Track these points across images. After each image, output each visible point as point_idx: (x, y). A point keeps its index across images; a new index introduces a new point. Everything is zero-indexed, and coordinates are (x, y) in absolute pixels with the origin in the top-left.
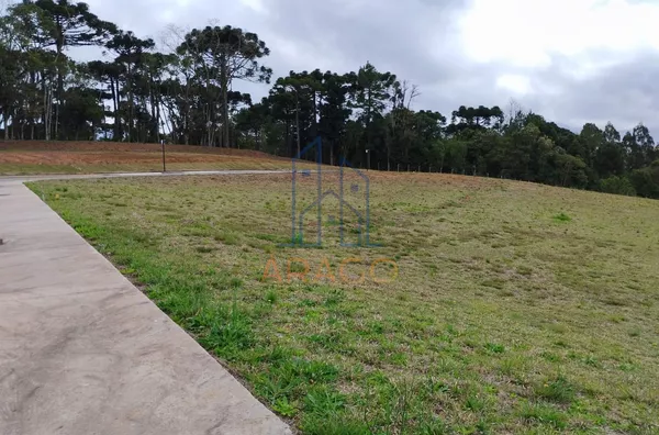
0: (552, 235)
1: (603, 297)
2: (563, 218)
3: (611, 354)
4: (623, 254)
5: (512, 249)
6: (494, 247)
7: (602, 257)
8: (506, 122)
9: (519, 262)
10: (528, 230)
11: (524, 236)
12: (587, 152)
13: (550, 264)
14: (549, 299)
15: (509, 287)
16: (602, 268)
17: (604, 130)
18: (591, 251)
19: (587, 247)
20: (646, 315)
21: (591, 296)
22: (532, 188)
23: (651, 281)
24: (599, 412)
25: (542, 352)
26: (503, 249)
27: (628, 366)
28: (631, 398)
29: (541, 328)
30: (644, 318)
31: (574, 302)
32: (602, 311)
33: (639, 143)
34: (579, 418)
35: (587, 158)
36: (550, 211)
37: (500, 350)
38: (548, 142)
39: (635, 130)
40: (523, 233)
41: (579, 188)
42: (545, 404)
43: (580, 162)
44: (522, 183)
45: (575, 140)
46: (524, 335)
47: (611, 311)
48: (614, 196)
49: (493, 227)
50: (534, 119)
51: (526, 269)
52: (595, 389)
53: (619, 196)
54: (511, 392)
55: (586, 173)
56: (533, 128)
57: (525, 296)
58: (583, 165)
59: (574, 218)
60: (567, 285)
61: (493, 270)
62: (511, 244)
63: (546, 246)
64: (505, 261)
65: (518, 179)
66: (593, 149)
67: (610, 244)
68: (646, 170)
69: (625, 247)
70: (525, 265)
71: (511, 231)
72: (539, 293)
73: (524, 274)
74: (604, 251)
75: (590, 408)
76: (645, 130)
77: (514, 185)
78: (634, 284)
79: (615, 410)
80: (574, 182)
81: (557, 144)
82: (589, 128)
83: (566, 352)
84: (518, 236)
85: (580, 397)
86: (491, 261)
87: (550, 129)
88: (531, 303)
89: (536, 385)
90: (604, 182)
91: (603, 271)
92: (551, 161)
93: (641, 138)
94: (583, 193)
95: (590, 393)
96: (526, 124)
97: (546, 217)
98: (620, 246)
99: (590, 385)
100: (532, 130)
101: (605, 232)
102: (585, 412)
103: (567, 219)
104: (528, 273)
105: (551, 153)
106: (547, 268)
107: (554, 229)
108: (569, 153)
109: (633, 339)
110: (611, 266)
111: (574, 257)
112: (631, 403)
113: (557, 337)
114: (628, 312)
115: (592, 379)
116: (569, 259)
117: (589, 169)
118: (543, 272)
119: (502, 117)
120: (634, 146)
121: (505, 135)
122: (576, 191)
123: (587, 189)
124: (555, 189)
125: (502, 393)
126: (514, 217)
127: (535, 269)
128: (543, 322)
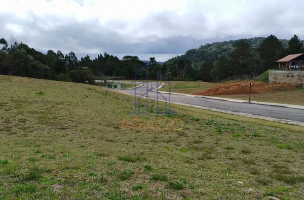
0: (36, 102)
1: (59, 126)
2: (41, 93)
3: (61, 151)
4: (67, 107)
5: (15, 111)
6: (6, 110)
7: (58, 109)
8: (9, 47)
9: (20, 116)
10: (24, 100)
11: (21, 103)
12: (50, 63)
13: (35, 116)
14: (35, 132)
15: (14, 129)
16: (59, 114)
17: (57, 53)
18: (54, 107)
19: (53, 106)
20: (76, 131)
21: (54, 127)
22: (25, 80)
23: (78, 117)
24: (52, 178)
25: (28, 158)
26: (11, 111)
27: (67, 154)
28: (67, 168)
29: (29, 146)
30: (75, 132)
31: (46, 131)
32: (58, 133)
33: (72, 60)
34: (43, 184)
35: (50, 66)
36: (35, 90)
37: (6, 162)
38: (31, 58)
39: (70, 54)
40: (21, 102)
41: (48, 79)
42: (27, 183)
43: (47, 67)
44: (20, 78)
45: (44, 58)
46: (20, 152)
47: (63, 132)
48: (63, 82)
49: (5, 101)
50: (23, 46)
51: (23, 119)
52: (51, 169)
53: (65, 82)
54: (10, 182)
55: (51, 72)
56: (24, 51)
57: (22, 133)
58: (49, 69)
59: (46, 93)
60: (43, 124)
61: (5, 122)
62: (15, 108)
63: (34, 107)
64: (12, 117)
65: (19, 76)
66: (53, 62)
67: (62, 103)
68: (74, 71)
69: (68, 104)
70: (23, 118)
71: (15, 101)
72: (30, 130)
73: (22, 122)
74: (59, 107)
75: (48, 178)
76: (74, 54)
77: (16, 79)
78: (71, 119)
79: (59, 175)
80: (46, 77)
81: (36, 59)
82: (50, 52)
83: (40, 155)
84: (19, 104)
85: (44, 174)
86: (4, 118)
87: (32, 52)
88: (25, 135)
89: (23, 175)
90: (58, 76)
91: (59, 115)
92: (34, 67)
93: (72, 58)
94: (50, 81)
95: (49, 171)
96: (19, 49)
97: (33, 94)
98: (66, 104)
99: (49, 167)
100: (23, 51)
101: (60, 98)
102: (46, 180)
103: (43, 94)
104: (24, 121)
105: (34, 63)
106: (34, 117)
107: (37, 99)
108: (42, 63)
109: (71, 142)
110: (63, 113)
111: (47, 110)
112: (67, 170)
113: (37, 149)
114: (68, 131)
115: (51, 164)
116: (44, 112)
117: (52, 71)
118: (32, 120)
119: (6, 44)
120: (70, 61)
121: (9, 53)
122: (47, 80)
123: (52, 79)
124: (37, 80)
125: (5, 184)
126: (17, 95)
127: (28, 119)
128: (31, 143)
